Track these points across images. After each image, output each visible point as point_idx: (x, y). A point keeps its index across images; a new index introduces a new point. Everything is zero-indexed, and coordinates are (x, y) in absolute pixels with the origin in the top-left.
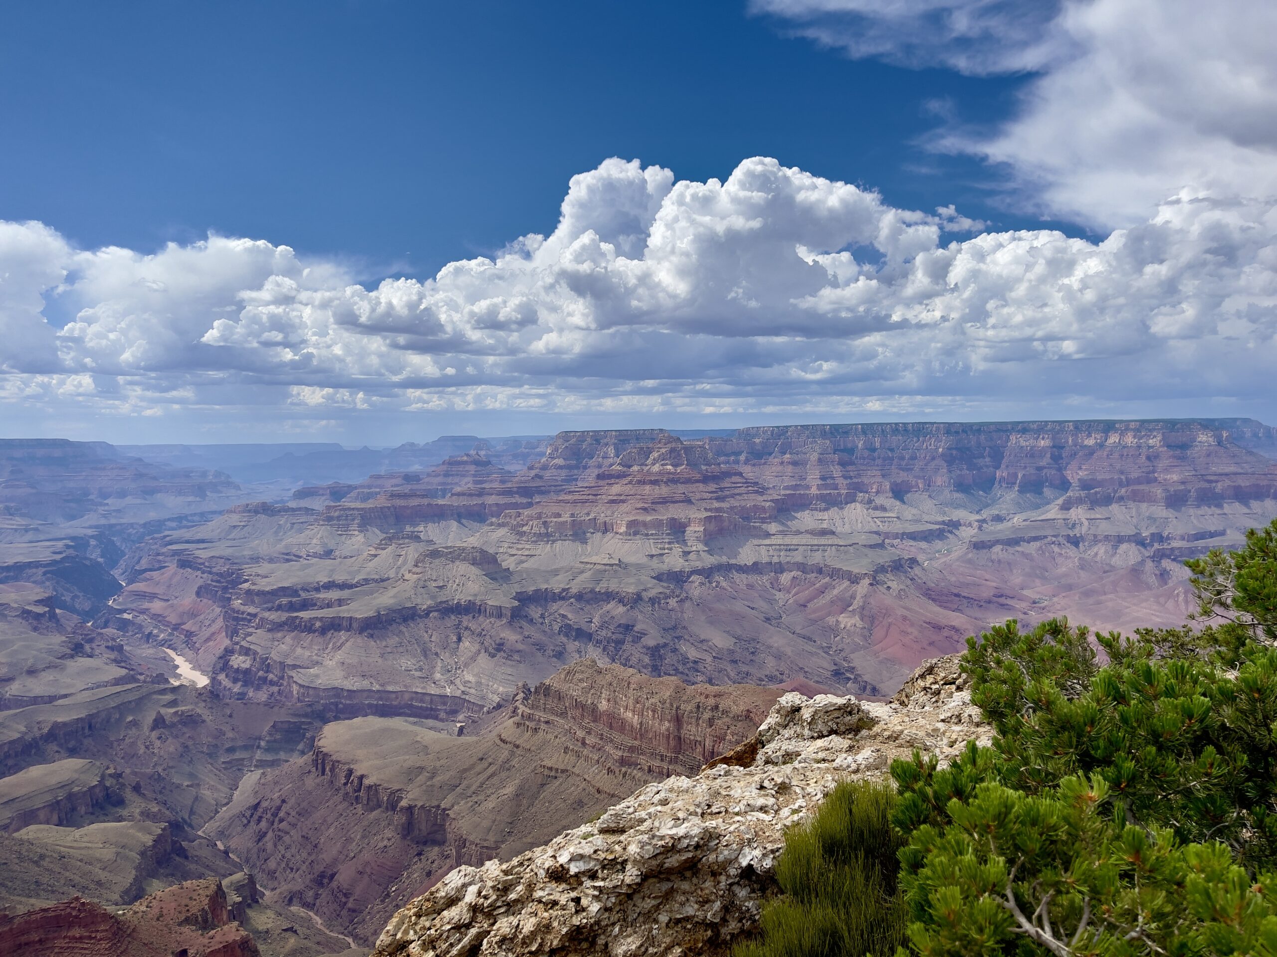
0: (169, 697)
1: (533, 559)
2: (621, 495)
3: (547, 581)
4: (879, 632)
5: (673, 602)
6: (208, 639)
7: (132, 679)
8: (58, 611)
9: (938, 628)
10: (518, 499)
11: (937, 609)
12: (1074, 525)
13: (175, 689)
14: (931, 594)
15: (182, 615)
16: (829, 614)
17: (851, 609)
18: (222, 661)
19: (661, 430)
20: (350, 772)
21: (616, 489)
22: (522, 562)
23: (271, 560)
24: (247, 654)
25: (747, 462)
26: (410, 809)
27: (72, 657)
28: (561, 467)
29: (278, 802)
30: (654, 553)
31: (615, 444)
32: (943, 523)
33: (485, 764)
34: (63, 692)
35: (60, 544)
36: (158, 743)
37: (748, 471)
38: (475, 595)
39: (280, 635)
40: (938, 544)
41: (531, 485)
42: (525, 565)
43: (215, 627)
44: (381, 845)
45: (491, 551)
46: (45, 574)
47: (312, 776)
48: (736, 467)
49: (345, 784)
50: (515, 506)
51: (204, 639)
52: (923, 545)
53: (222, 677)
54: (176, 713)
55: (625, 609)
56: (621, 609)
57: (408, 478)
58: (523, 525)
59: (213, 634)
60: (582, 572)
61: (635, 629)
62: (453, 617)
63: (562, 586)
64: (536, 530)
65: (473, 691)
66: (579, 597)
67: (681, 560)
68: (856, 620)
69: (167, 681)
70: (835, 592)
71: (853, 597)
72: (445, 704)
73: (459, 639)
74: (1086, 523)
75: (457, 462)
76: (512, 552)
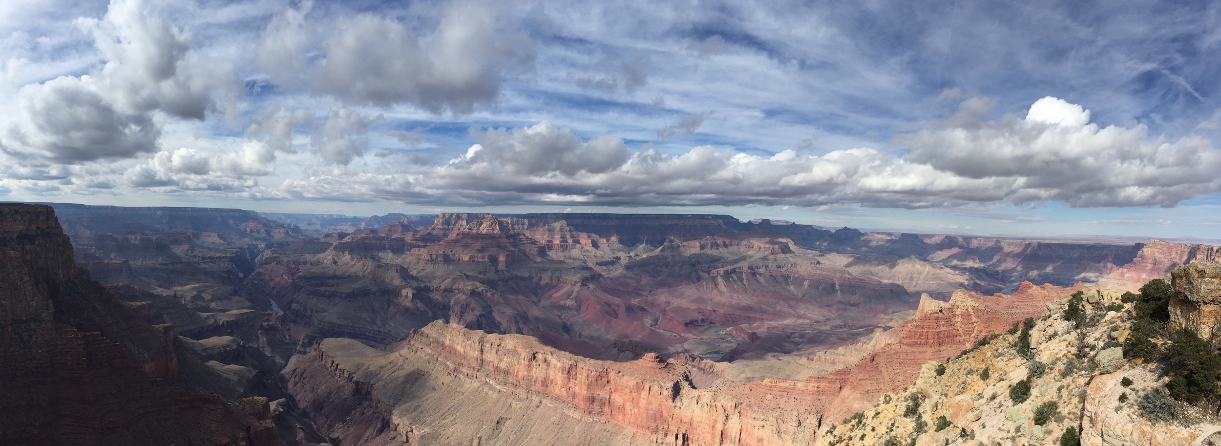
1: (424, 272)
2: (467, 243)
3: (430, 282)
4: (583, 308)
5: (489, 294)
9: (609, 305)
10: (420, 243)
11: (609, 296)
12: (666, 258)
14: (605, 290)
15: (275, 284)
16: (562, 300)
17: (571, 297)
18: (289, 305)
19: (488, 214)
20: (333, 362)
21: (465, 240)
22: (420, 272)
24: (298, 303)
25: (527, 229)
26: (357, 383)
28: (441, 229)
29: (303, 370)
30: (482, 271)
31: (466, 219)
32: (614, 258)
33: (392, 365)
37: (528, 234)
39: (311, 297)
40: (611, 267)
41: (427, 237)
42: (421, 274)
44: (344, 397)
45: (406, 267)
47: (317, 361)
48: (523, 231)
49: (331, 367)
50: (419, 247)
52: (605, 268)
55: (466, 297)
56: (464, 297)
57: (372, 231)
58: (421, 255)
59: (286, 294)
60: (447, 279)
61: (471, 306)
62: (386, 295)
63: (437, 285)
65: (393, 331)
66: (445, 290)
67: (494, 275)
68: (573, 302)
70: (565, 290)
71: (573, 292)
72: (380, 335)
73: (389, 306)
74: (671, 257)
75: (394, 225)
76: (415, 267)
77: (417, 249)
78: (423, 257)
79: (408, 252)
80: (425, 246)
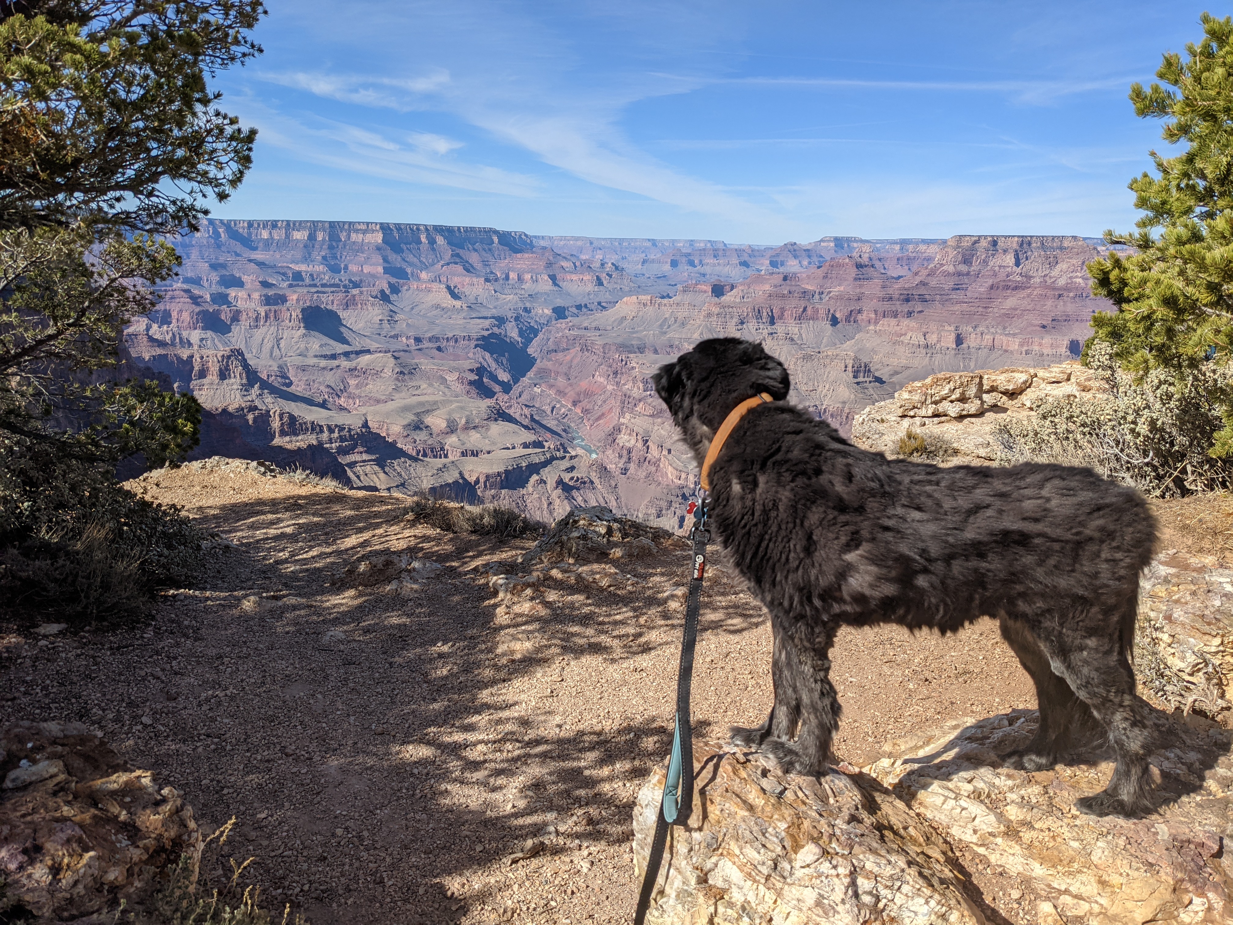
0: (566, 464)
2: (1016, 309)
6: (599, 418)
7: (538, 444)
8: (485, 380)
10: (898, 307)
13: (571, 458)
15: (579, 394)
18: (611, 439)
21: (1011, 302)
22: (896, 373)
23: (656, 352)
24: (630, 434)
27: (496, 420)
28: (949, 273)
31: (1015, 250)
34: (488, 449)
35: (487, 323)
36: (557, 502)
38: (844, 403)
39: (659, 420)
41: (915, 292)
43: (606, 408)
45: (867, 360)
46: (476, 346)
50: (896, 315)
51: (596, 416)
53: (609, 452)
54: (572, 478)
58: (902, 335)
59: (603, 414)
64: (915, 341)
69: (565, 451)
75: (839, 265)
76: (886, 361)
77: (893, 321)
78: (906, 339)
79: (872, 327)
80: (910, 314)
